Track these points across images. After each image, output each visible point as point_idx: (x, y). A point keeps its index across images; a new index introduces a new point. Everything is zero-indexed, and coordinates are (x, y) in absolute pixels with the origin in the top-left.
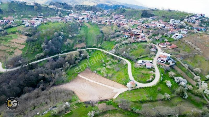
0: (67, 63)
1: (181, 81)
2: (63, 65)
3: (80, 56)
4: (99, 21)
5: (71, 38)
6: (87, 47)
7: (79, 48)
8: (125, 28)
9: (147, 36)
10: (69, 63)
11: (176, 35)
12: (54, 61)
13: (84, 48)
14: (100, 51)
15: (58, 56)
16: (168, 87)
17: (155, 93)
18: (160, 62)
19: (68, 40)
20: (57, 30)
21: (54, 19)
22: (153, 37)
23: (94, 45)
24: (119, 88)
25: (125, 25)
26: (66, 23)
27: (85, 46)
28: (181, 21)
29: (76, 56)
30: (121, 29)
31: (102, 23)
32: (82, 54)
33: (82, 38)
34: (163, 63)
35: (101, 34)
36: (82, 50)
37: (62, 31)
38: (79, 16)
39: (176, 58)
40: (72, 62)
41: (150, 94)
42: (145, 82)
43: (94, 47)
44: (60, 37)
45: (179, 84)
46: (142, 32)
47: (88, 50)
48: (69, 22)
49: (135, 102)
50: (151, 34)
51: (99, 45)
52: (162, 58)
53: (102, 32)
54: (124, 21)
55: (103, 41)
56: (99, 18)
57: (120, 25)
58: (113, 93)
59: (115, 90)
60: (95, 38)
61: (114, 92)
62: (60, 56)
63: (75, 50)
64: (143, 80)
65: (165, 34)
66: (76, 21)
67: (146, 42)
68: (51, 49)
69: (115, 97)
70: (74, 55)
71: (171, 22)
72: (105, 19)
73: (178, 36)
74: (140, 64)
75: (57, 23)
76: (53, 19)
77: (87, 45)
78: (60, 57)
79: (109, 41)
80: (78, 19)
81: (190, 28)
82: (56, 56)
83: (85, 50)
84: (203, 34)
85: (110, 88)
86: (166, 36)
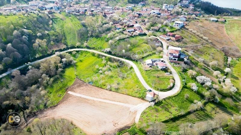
0: (44, 75)
1: (205, 81)
2: (39, 80)
3: (61, 62)
4: (76, 11)
5: (41, 38)
6: (68, 48)
7: (56, 51)
8: (114, 18)
9: (144, 27)
10: (48, 76)
11: (178, 24)
12: (23, 75)
13: (64, 50)
14: (89, 52)
15: (28, 66)
16: (194, 91)
17: (183, 102)
18: (172, 59)
19: (38, 41)
20: (17, 27)
21: (7, 10)
22: (152, 28)
23: (78, 44)
24: (136, 105)
25: (112, 14)
26: (28, 16)
27: (65, 47)
28: (174, 5)
29: (55, 63)
30: (109, 20)
31: (80, 13)
32: (64, 60)
33: (57, 35)
34: (175, 59)
35: (84, 28)
36: (62, 53)
37: (25, 28)
38: (44, 4)
39: (186, 52)
40: (53, 73)
41: (179, 105)
42: (166, 89)
43: (78, 47)
44: (24, 36)
45: (203, 85)
46: (136, 22)
47: (70, 53)
48: (31, 13)
49: (166, 122)
50: (148, 24)
51: (85, 44)
52: (174, 54)
53: (84, 25)
54: (108, 9)
55: (88, 37)
56: (75, 6)
57: (105, 14)
58: (131, 114)
59: (133, 108)
60: (77, 35)
61: (132, 111)
62: (30, 67)
63: (51, 54)
64: (163, 87)
65: (165, 22)
66: (43, 11)
67: (145, 35)
68: (13, 57)
69: (137, 121)
70: (52, 62)
71: (164, 8)
72: (83, 7)
73: (180, 24)
74: (150, 65)
75: (14, 16)
76: (5, 10)
77: (67, 46)
78: (31, 69)
79: (97, 37)
80: (44, 9)
81: (186, 13)
82: (24, 67)
83: (67, 53)
84: (203, 20)
85: (123, 106)
86: (166, 26)
